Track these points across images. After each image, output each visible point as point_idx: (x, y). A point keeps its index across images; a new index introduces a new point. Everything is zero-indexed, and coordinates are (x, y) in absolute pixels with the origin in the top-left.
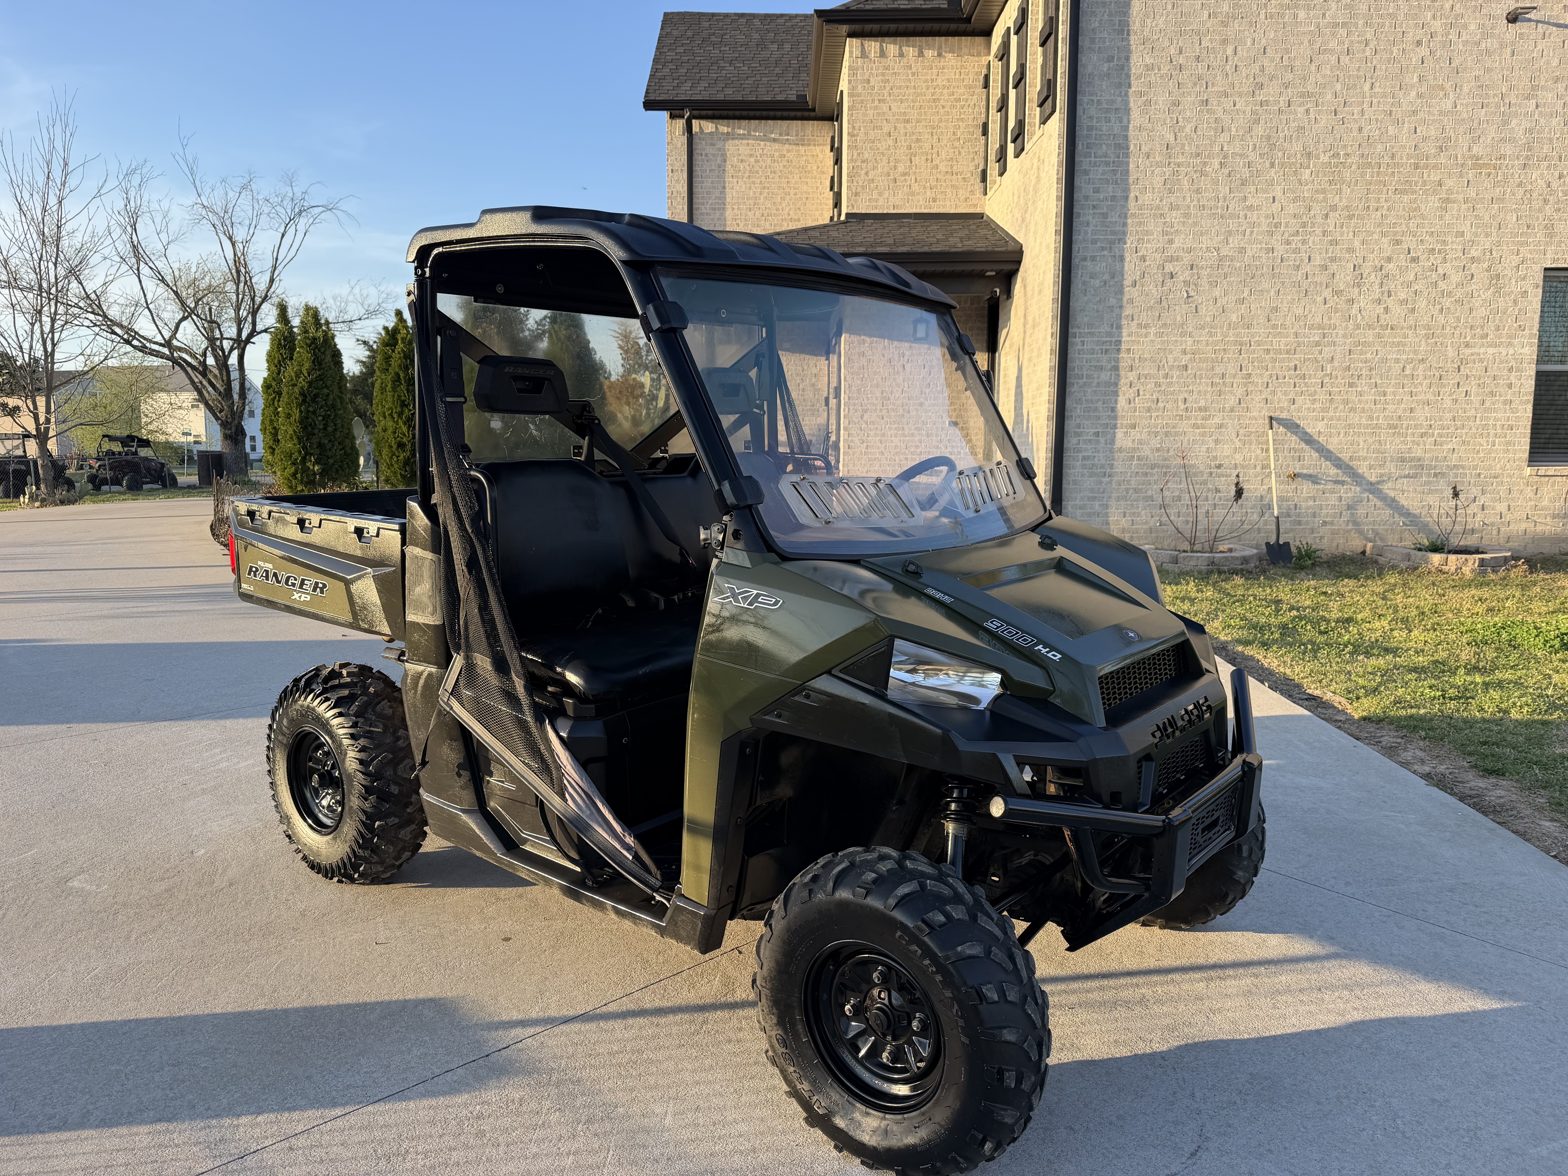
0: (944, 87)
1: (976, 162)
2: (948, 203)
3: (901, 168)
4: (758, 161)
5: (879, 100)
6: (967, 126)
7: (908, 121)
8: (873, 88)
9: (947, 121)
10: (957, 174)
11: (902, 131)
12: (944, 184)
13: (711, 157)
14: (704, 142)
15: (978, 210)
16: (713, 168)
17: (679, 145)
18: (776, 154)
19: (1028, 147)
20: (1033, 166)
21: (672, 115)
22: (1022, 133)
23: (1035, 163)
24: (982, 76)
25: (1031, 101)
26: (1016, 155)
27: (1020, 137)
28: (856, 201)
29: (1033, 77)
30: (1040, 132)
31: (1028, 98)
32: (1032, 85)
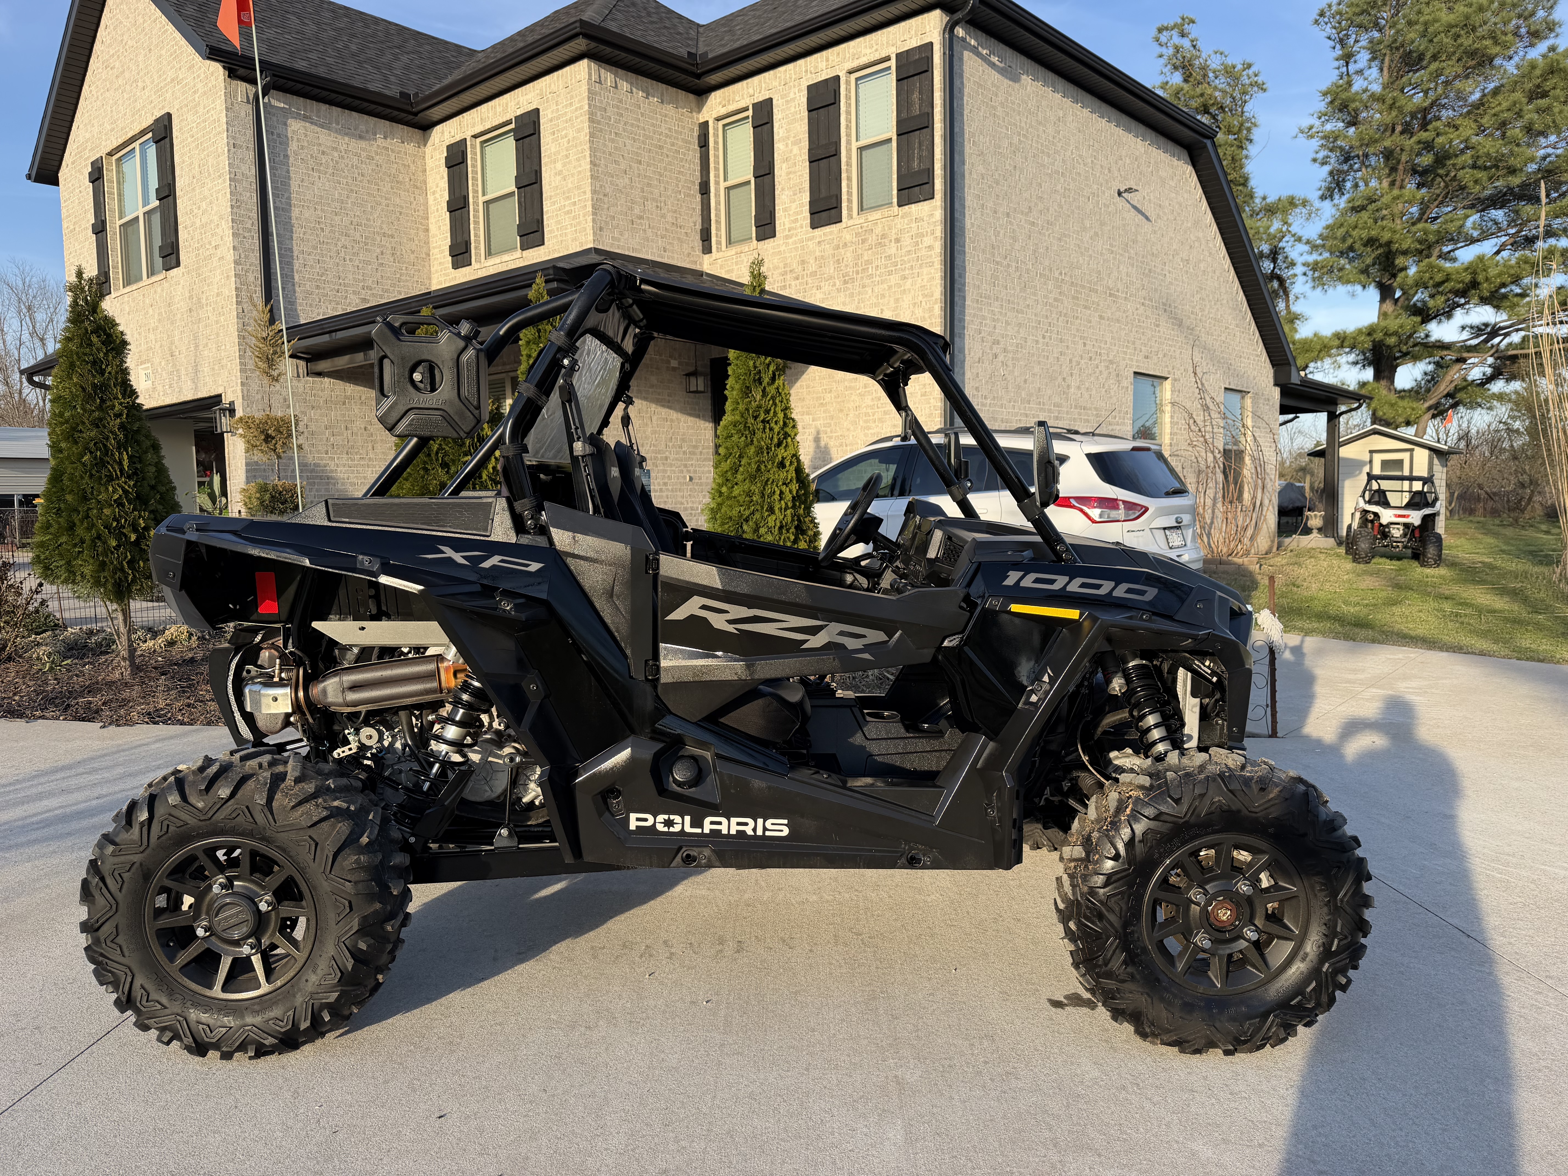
0: (667, 136)
1: (694, 219)
2: (676, 256)
3: (637, 211)
4: (343, 157)
5: (616, 133)
6: (686, 181)
7: (640, 163)
8: (609, 118)
9: (671, 171)
10: (681, 227)
11: (637, 171)
12: (672, 235)
14: (275, 119)
17: (243, 114)
18: (364, 154)
19: (851, 223)
20: (864, 241)
21: (232, 74)
22: (838, 207)
23: (872, 239)
24: (696, 134)
25: (849, 179)
26: (814, 226)
27: (833, 211)
28: (601, 236)
29: (849, 157)
30: (885, 212)
31: (844, 175)
32: (849, 164)
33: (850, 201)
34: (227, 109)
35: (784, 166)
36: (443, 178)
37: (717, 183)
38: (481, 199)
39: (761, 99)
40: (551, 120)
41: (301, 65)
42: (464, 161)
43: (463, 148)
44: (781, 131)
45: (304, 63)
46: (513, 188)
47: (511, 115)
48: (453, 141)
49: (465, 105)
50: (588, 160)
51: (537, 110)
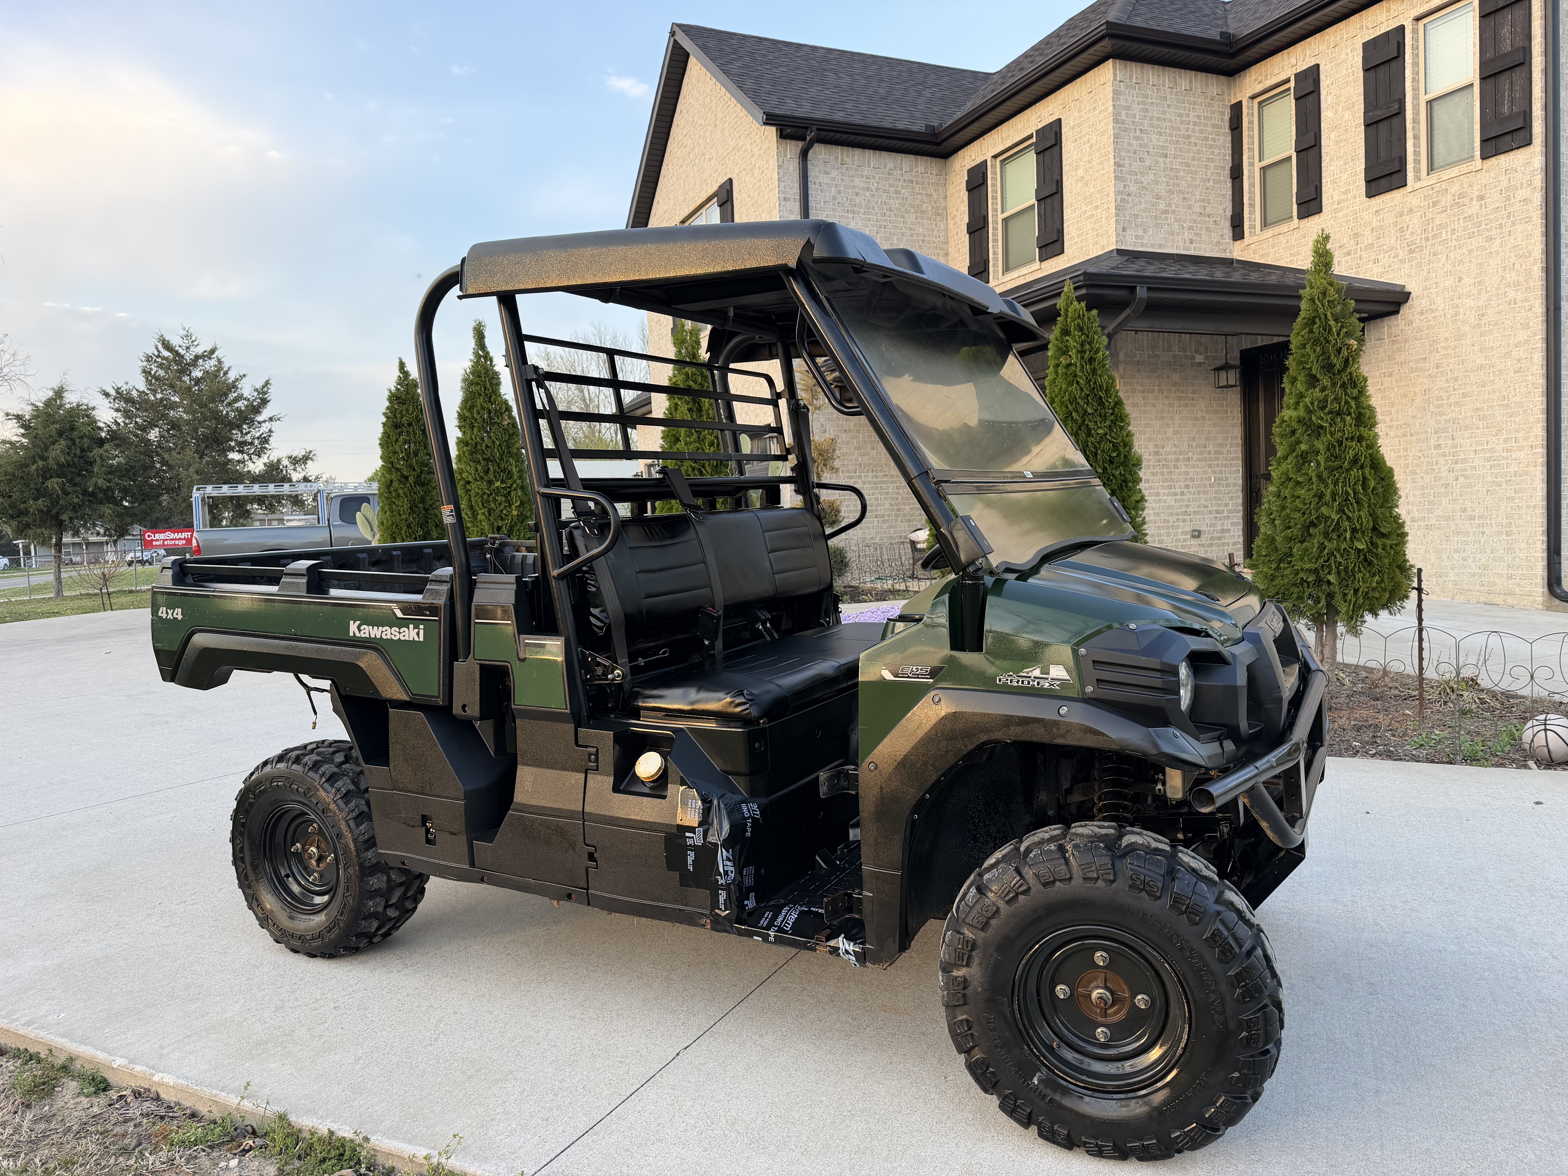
0: (1195, 124)
1: (1224, 206)
2: (1203, 246)
3: (1162, 205)
4: (873, 195)
5: (1141, 130)
6: (1216, 167)
7: (1166, 156)
8: (1134, 116)
9: (1199, 159)
10: (1209, 216)
11: (1162, 165)
12: (1199, 226)
13: (825, 186)
14: (817, 169)
15: (1227, 255)
16: (828, 199)
17: (791, 169)
18: (892, 190)
19: (1418, 185)
20: (1435, 204)
21: (783, 136)
22: (1401, 170)
23: (1446, 200)
24: (1227, 117)
25: (1416, 137)
26: (1370, 194)
27: (1395, 176)
28: (1125, 236)
29: (1416, 114)
30: (1464, 168)
31: (1409, 134)
32: (1416, 121)
33: (1417, 162)
34: (779, 167)
35: (1333, 135)
36: (963, 201)
37: (1252, 164)
38: (1001, 217)
39: (1304, 67)
40: (1073, 128)
41: (839, 116)
42: (984, 182)
43: (983, 170)
44: (1329, 98)
45: (842, 114)
46: (1033, 201)
47: (1032, 129)
48: (973, 164)
49: (986, 127)
50: (1112, 161)
51: (1060, 120)
